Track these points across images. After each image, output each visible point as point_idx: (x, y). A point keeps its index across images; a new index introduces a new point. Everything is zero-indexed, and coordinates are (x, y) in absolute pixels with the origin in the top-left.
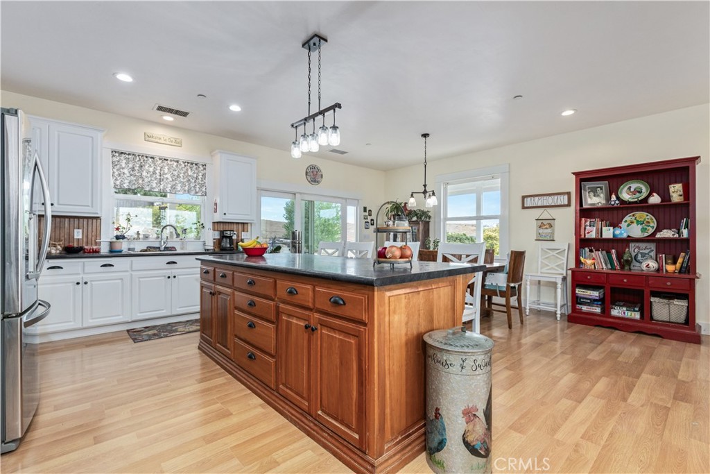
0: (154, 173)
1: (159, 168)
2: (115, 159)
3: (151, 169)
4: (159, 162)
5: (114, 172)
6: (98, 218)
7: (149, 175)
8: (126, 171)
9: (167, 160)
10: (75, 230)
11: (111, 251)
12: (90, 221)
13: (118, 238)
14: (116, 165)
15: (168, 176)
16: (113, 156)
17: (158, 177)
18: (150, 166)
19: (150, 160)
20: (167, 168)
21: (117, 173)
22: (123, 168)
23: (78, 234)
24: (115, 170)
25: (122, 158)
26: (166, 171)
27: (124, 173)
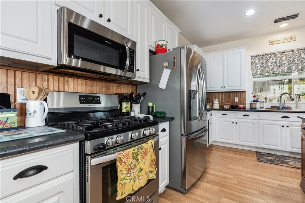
0: (276, 62)
1: (279, 59)
2: (253, 60)
3: (274, 61)
4: (279, 55)
5: (252, 67)
6: (244, 92)
7: (272, 65)
8: (259, 65)
9: (285, 52)
10: (235, 98)
11: (251, 108)
12: (241, 93)
13: (254, 101)
14: (253, 63)
15: (286, 62)
16: (252, 59)
17: (278, 64)
18: (273, 59)
19: (273, 55)
20: (284, 57)
21: (254, 67)
22: (257, 64)
23: (236, 100)
24: (253, 66)
25: (256, 59)
26: (284, 59)
27: (258, 67)
